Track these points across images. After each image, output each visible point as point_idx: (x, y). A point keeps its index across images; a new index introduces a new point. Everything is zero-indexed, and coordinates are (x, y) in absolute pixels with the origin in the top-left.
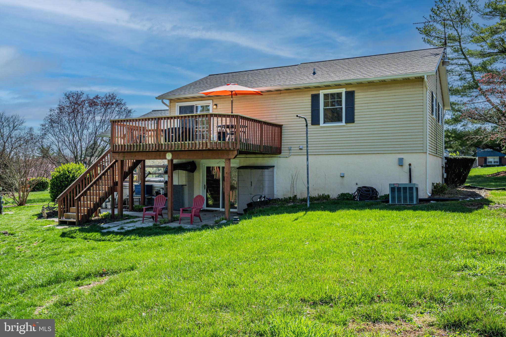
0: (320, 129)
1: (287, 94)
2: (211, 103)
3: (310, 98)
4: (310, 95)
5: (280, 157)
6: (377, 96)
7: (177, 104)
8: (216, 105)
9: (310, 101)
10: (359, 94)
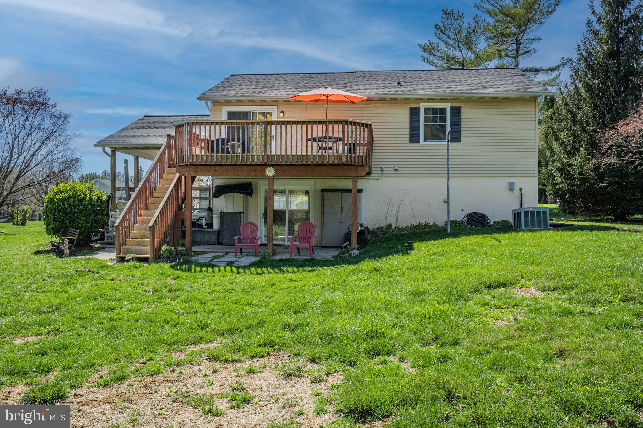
0: (420, 148)
1: (379, 105)
2: (276, 110)
3: (408, 111)
4: (408, 108)
5: (369, 179)
6: (486, 113)
7: (224, 108)
8: (283, 112)
9: (408, 115)
10: (466, 110)
